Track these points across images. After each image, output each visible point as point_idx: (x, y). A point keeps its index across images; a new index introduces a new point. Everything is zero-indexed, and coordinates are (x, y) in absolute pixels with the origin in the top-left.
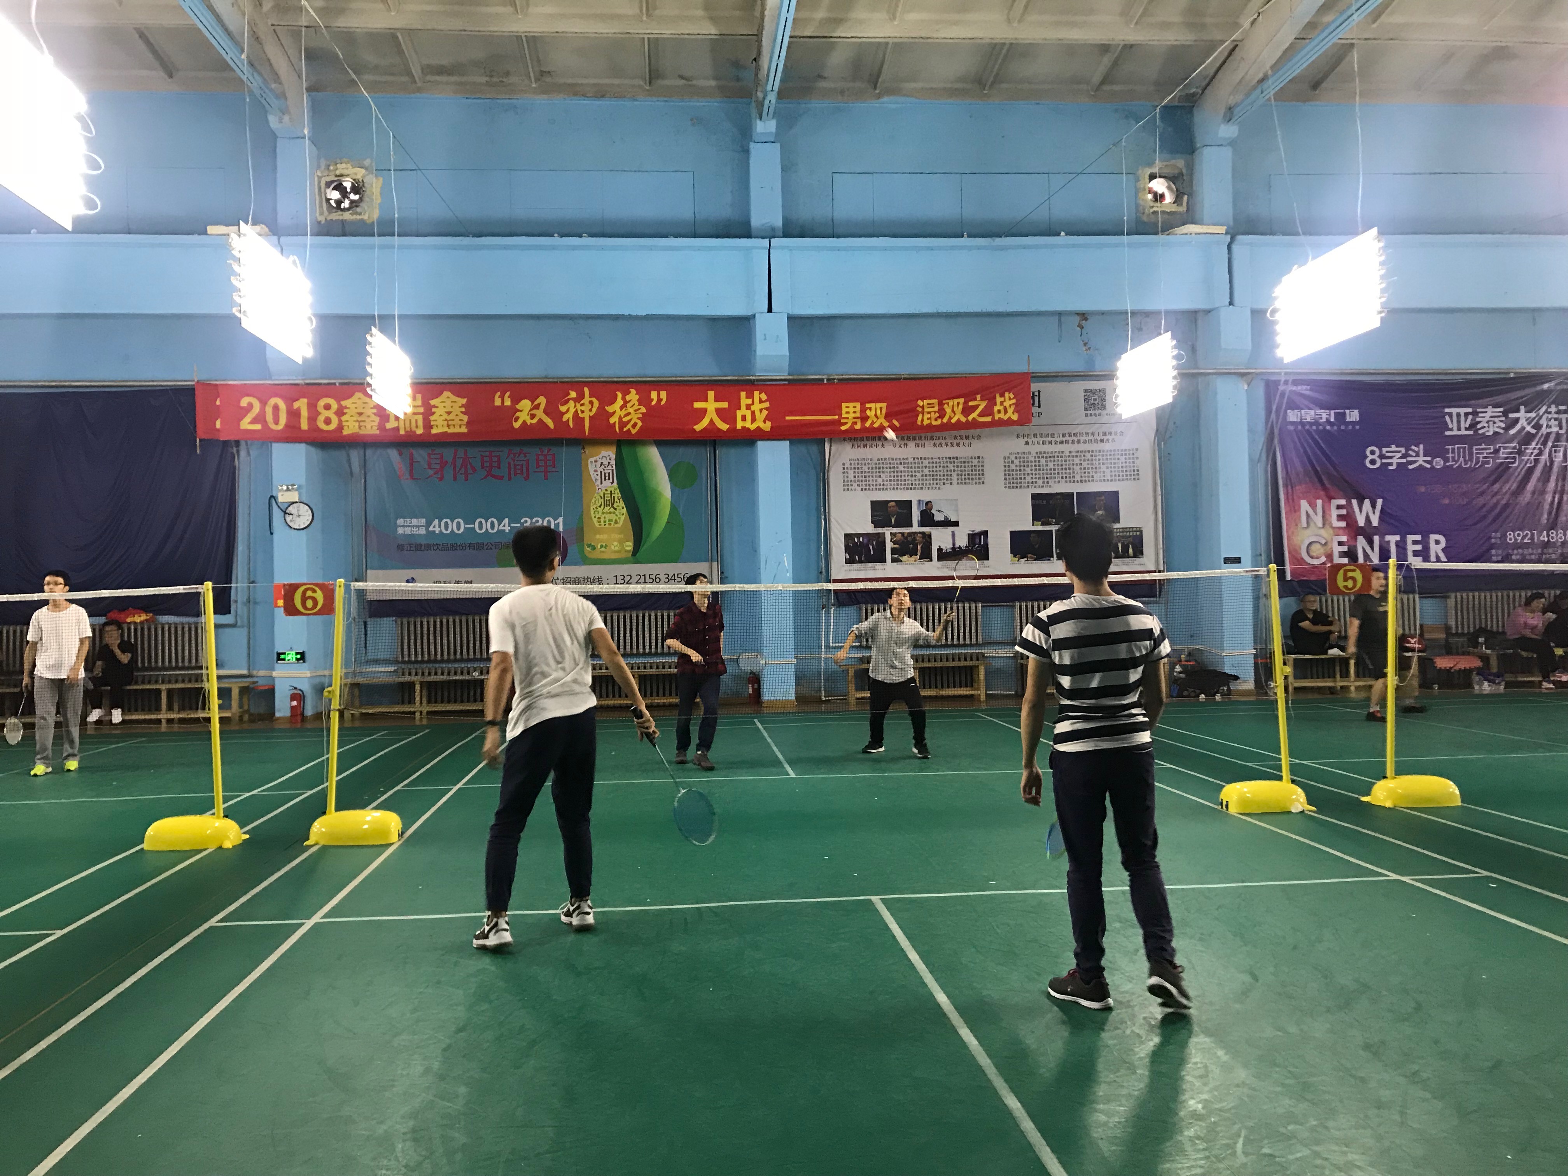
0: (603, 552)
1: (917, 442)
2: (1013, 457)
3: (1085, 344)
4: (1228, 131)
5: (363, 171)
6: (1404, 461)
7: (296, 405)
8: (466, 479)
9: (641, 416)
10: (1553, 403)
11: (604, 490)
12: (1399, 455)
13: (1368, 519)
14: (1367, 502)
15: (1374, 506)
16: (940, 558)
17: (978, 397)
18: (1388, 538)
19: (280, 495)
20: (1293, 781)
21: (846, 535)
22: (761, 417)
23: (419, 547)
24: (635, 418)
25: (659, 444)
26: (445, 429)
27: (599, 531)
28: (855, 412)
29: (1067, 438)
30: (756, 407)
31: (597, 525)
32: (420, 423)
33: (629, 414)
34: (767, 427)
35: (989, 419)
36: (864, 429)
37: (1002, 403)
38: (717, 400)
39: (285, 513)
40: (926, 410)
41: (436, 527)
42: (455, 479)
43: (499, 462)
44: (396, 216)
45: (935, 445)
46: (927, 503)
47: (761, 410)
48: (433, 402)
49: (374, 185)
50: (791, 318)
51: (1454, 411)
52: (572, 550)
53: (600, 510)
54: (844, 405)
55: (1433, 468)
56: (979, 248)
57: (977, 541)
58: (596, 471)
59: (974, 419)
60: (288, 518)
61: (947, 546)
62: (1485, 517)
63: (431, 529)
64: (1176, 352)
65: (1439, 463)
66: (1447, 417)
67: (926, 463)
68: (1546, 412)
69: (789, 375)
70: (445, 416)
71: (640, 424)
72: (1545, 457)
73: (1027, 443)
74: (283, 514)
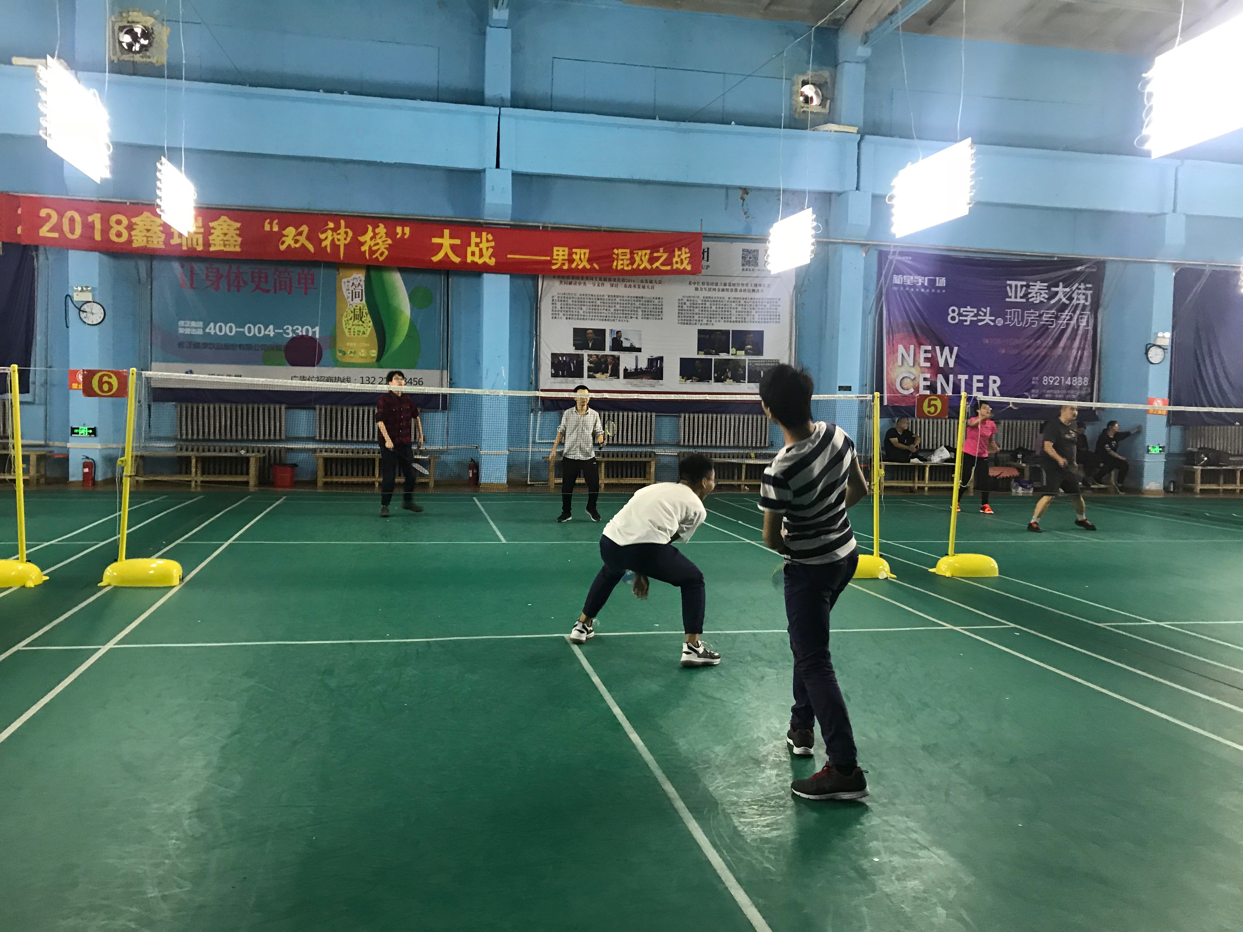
0: (352, 357)
1: (612, 283)
2: (685, 300)
3: (745, 213)
4: (863, 51)
5: (153, 20)
6: (975, 319)
7: (90, 219)
8: (238, 291)
9: (387, 246)
10: (1082, 281)
11: (354, 306)
12: (972, 314)
13: (946, 362)
14: (947, 349)
15: (951, 352)
16: (626, 377)
17: (661, 250)
18: (960, 377)
19: (75, 294)
20: (881, 556)
21: (553, 355)
22: (487, 253)
23: (197, 346)
24: (382, 247)
25: (401, 270)
26: (222, 248)
27: (351, 340)
28: (563, 255)
29: (727, 287)
30: (484, 245)
31: (347, 334)
32: (201, 241)
33: (378, 244)
34: (492, 262)
35: (668, 268)
36: (570, 270)
37: (679, 256)
38: (451, 237)
39: (80, 310)
40: (620, 257)
41: (212, 329)
42: (229, 290)
43: (266, 278)
44: (184, 62)
45: (625, 286)
46: (618, 332)
47: (487, 248)
48: (211, 224)
49: (163, 33)
50: (515, 175)
51: (1013, 283)
52: (326, 354)
53: (351, 322)
54: (555, 249)
55: (995, 326)
56: (667, 129)
57: (655, 364)
58: (348, 290)
59: (657, 267)
60: (83, 315)
61: (631, 367)
62: (1029, 364)
63: (207, 330)
64: (815, 224)
65: (1000, 322)
66: (1008, 288)
67: (618, 300)
68: (1077, 288)
69: (511, 220)
70: (222, 237)
71: (386, 253)
72: (1073, 322)
73: (697, 289)
74: (77, 311)
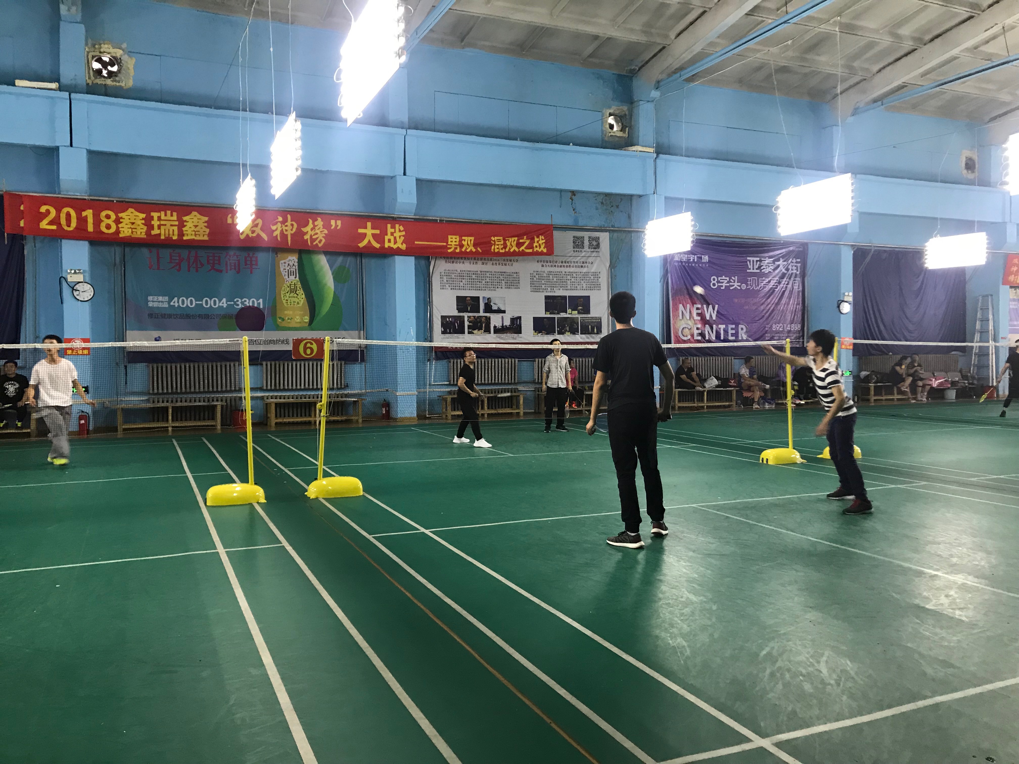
0: (289, 322)
1: (483, 261)
2: (535, 274)
3: (574, 210)
4: (655, 94)
6: (728, 285)
7: (84, 214)
8: (197, 271)
9: (324, 235)
10: (794, 257)
11: (290, 281)
12: (726, 281)
13: (711, 316)
14: (711, 307)
15: (714, 309)
16: (495, 332)
17: (525, 237)
18: (720, 326)
19: (69, 276)
20: (794, 448)
21: (442, 317)
22: (400, 241)
23: (164, 316)
24: (321, 236)
25: (326, 253)
26: (193, 237)
27: (287, 309)
28: (455, 242)
29: (564, 264)
30: (397, 234)
31: (285, 304)
32: (176, 232)
33: (317, 234)
34: (404, 247)
35: (531, 251)
36: (461, 252)
37: (538, 242)
38: (373, 228)
39: (73, 289)
40: (497, 243)
41: (175, 302)
42: (189, 270)
43: (219, 260)
45: (493, 264)
46: (488, 299)
47: (400, 237)
48: (185, 218)
49: (130, 63)
50: (418, 181)
51: (751, 259)
52: (268, 321)
53: (288, 295)
54: (450, 237)
55: (741, 289)
56: (526, 148)
57: (515, 322)
58: (285, 269)
59: (523, 250)
60: (76, 293)
61: (499, 325)
62: (763, 316)
63: (172, 304)
64: (693, 223)
65: (744, 287)
66: (748, 262)
67: (488, 274)
68: (792, 262)
69: (414, 215)
70: (193, 228)
71: (324, 240)
72: (790, 286)
73: (543, 266)
74: (71, 289)
